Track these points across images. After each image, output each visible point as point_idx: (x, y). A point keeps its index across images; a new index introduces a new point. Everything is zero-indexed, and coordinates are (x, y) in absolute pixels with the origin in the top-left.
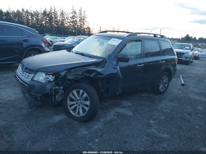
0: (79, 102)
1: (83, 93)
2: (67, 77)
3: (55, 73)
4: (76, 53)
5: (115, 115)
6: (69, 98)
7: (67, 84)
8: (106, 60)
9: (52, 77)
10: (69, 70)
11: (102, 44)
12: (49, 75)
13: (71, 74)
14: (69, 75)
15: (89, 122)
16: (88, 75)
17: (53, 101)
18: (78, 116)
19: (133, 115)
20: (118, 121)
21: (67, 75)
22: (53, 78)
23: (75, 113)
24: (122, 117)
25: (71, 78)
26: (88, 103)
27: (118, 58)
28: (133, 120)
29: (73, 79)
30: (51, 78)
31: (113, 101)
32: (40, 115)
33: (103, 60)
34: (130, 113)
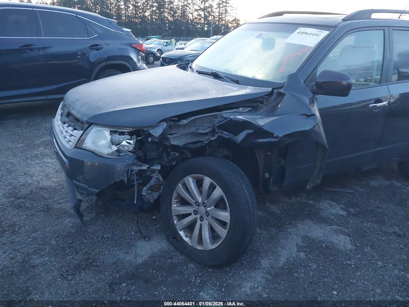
0: (202, 208)
1: (212, 188)
2: (168, 139)
3: (137, 129)
4: (200, 73)
5: (300, 248)
6: (175, 195)
7: (170, 157)
8: (281, 91)
9: (130, 140)
10: (174, 121)
11: (269, 45)
12: (122, 133)
13: (182, 132)
14: (174, 136)
15: (228, 269)
16: (226, 135)
17: (135, 202)
18: (199, 248)
19: (354, 248)
20: (311, 270)
21: (169, 136)
22: (131, 142)
23: (191, 238)
24: (322, 253)
25: (179, 144)
26: (225, 215)
27: (318, 85)
28: (357, 268)
29: (184, 147)
30: (127, 143)
31: (294, 200)
32: (103, 237)
33: (273, 89)
34: (343, 242)
